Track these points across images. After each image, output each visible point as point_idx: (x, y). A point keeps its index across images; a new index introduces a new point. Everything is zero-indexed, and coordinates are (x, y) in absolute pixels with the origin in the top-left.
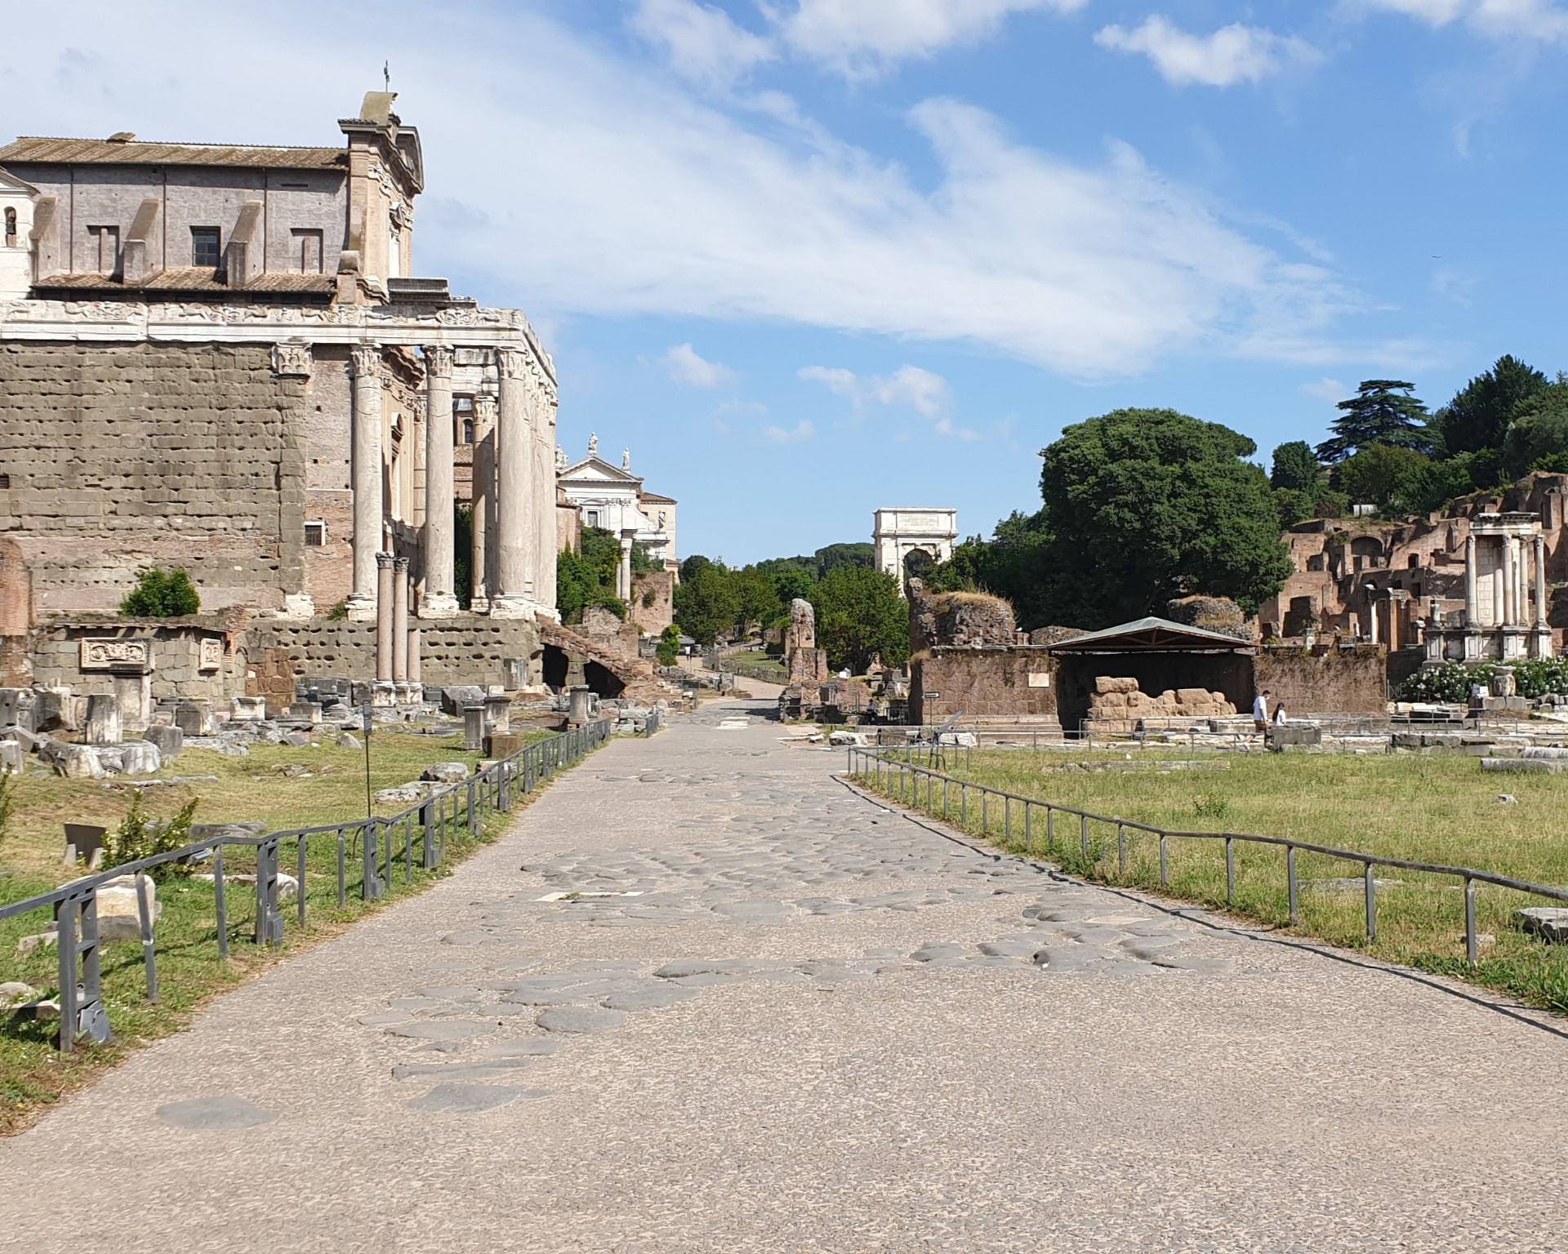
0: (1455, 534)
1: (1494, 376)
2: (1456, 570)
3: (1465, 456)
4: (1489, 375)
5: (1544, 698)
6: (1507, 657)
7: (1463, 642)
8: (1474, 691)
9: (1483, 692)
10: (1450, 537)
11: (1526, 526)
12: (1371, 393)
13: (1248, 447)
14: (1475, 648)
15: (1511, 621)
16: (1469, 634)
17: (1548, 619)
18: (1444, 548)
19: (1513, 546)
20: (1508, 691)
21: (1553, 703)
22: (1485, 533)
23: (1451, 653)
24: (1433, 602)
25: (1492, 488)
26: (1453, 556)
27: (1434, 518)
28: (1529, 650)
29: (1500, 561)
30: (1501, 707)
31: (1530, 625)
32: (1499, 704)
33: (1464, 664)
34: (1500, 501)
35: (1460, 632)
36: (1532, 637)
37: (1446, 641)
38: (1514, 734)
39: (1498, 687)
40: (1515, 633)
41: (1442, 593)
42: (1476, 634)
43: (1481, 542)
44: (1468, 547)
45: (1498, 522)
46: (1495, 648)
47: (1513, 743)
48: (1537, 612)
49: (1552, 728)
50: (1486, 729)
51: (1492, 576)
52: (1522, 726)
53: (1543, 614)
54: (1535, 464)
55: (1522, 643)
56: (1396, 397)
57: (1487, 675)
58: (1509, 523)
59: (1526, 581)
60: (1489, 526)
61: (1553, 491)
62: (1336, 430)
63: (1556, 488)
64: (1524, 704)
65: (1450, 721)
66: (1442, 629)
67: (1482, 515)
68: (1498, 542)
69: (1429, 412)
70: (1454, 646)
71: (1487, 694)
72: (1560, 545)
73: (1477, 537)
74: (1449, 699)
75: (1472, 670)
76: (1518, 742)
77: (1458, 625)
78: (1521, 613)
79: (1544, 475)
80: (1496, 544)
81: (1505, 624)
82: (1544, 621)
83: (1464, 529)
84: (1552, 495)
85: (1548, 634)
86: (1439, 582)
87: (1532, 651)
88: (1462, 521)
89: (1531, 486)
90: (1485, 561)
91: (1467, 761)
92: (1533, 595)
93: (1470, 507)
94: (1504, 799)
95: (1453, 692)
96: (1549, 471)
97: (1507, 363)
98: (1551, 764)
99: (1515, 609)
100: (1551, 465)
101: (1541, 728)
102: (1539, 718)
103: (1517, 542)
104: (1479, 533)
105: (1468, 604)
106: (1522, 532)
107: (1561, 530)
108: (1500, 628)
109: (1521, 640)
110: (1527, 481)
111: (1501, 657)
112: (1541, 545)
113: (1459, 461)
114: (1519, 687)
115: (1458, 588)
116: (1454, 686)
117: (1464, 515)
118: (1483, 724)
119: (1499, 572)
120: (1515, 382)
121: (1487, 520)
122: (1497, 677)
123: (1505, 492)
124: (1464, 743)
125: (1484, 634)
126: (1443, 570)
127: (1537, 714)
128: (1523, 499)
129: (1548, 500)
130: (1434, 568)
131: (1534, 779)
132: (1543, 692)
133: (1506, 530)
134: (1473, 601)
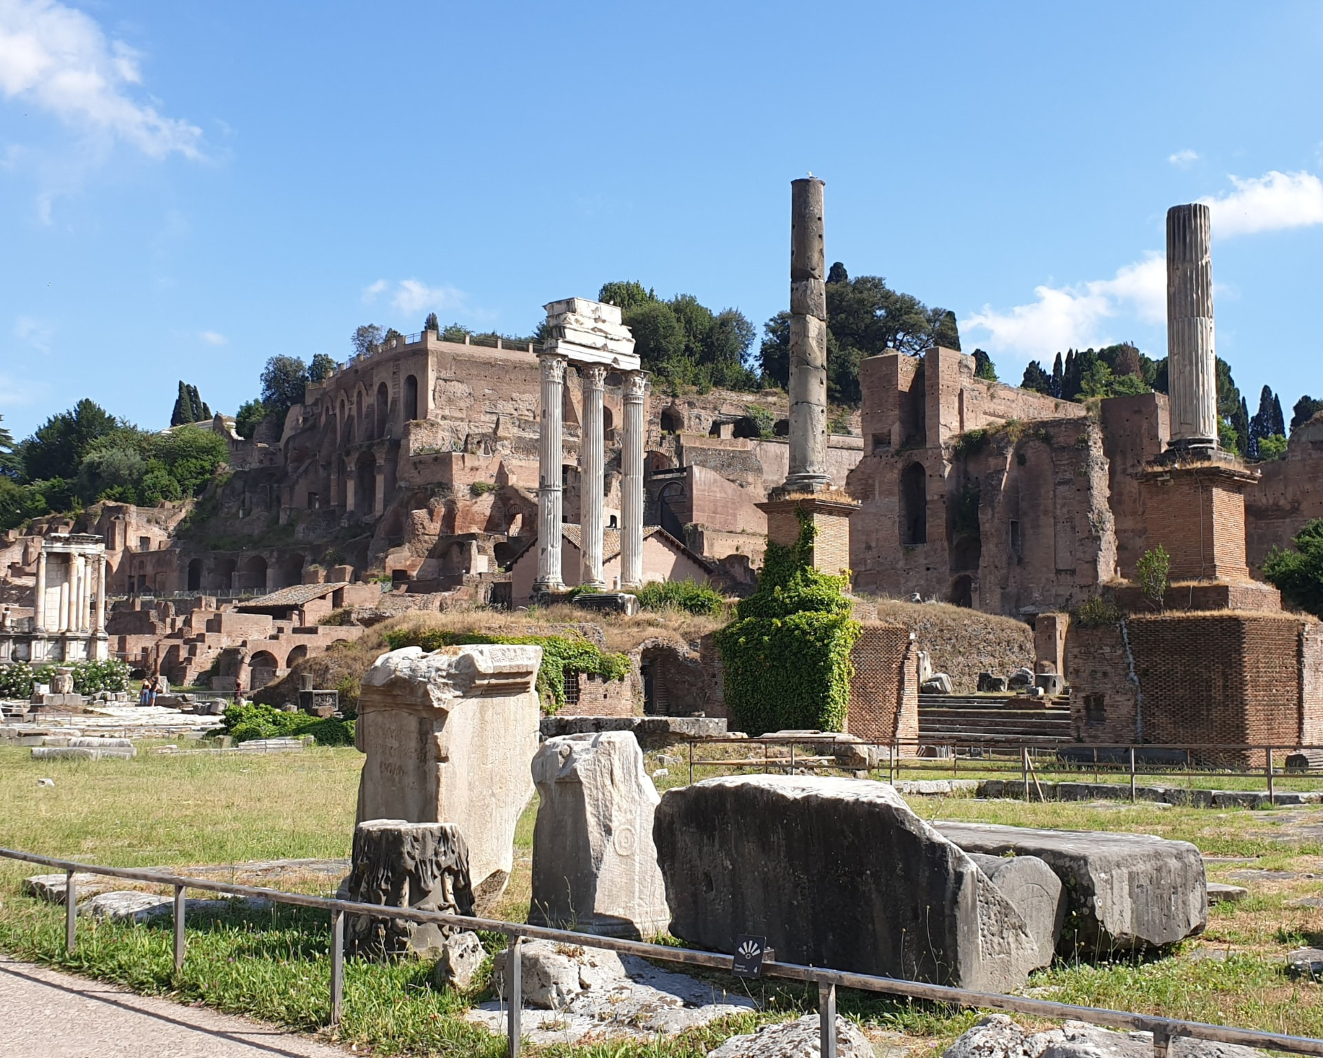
0: (31, 550)
1: (74, 415)
2: (29, 581)
3: (40, 484)
4: (70, 414)
5: (98, 695)
6: (68, 659)
7: (29, 646)
8: (36, 689)
9: (44, 690)
10: (26, 553)
11: (91, 546)
14: (41, 651)
15: (73, 628)
16: (36, 638)
17: (106, 628)
18: (20, 561)
19: (78, 563)
20: (66, 689)
21: (106, 700)
22: (55, 550)
23: (19, 654)
24: (7, 609)
25: (65, 512)
26: (27, 569)
27: (13, 535)
28: (88, 654)
29: (66, 575)
30: (59, 703)
31: (90, 632)
32: (58, 700)
33: (31, 665)
34: (72, 523)
35: (27, 637)
36: (91, 642)
37: (14, 644)
38: (68, 726)
39: (58, 685)
40: (76, 639)
41: (16, 602)
42: (41, 639)
43: (51, 557)
44: (39, 563)
45: (67, 541)
46: (58, 651)
47: (65, 734)
48: (96, 622)
49: (102, 721)
50: (44, 722)
51: (59, 588)
52: (75, 719)
53: (102, 623)
54: (104, 494)
55: (83, 647)
57: (48, 674)
58: (77, 543)
59: (88, 594)
60: (59, 544)
61: (118, 518)
63: (121, 516)
64: (80, 700)
65: (12, 716)
66: (12, 633)
67: (53, 534)
68: (66, 559)
69: (14, 442)
70: (21, 648)
71: (48, 691)
72: (121, 564)
73: (48, 554)
74: (14, 696)
75: (37, 670)
76: (69, 734)
77: (27, 630)
78: (83, 622)
79: (111, 504)
80: (64, 560)
81: (68, 630)
82: (103, 628)
83: (38, 545)
84: (117, 521)
85: (105, 640)
86: (13, 592)
87: (90, 655)
88: (37, 539)
89: (100, 512)
90: (53, 574)
91: (21, 752)
92: (93, 606)
93: (45, 527)
94: (43, 782)
95: (18, 690)
96: (116, 501)
97: (85, 405)
98: (92, 751)
99: (77, 618)
100: (117, 495)
101: (92, 721)
102: (92, 712)
103: (83, 559)
104: (49, 550)
105: (36, 612)
106: (87, 551)
107: (124, 552)
108: (63, 633)
109: (81, 645)
110: (97, 508)
111: (62, 659)
112: (104, 563)
113: (36, 488)
114: (76, 685)
115: (28, 598)
116: (19, 684)
117: (40, 533)
118: (41, 718)
119: (66, 585)
120: (90, 424)
121: (58, 539)
122: (58, 677)
123: (77, 516)
124: (19, 734)
125: (50, 639)
126: (17, 581)
127: (90, 709)
128: (93, 523)
129: (113, 525)
130: (10, 579)
131: (74, 765)
132: (98, 690)
133: (74, 549)
134: (41, 609)
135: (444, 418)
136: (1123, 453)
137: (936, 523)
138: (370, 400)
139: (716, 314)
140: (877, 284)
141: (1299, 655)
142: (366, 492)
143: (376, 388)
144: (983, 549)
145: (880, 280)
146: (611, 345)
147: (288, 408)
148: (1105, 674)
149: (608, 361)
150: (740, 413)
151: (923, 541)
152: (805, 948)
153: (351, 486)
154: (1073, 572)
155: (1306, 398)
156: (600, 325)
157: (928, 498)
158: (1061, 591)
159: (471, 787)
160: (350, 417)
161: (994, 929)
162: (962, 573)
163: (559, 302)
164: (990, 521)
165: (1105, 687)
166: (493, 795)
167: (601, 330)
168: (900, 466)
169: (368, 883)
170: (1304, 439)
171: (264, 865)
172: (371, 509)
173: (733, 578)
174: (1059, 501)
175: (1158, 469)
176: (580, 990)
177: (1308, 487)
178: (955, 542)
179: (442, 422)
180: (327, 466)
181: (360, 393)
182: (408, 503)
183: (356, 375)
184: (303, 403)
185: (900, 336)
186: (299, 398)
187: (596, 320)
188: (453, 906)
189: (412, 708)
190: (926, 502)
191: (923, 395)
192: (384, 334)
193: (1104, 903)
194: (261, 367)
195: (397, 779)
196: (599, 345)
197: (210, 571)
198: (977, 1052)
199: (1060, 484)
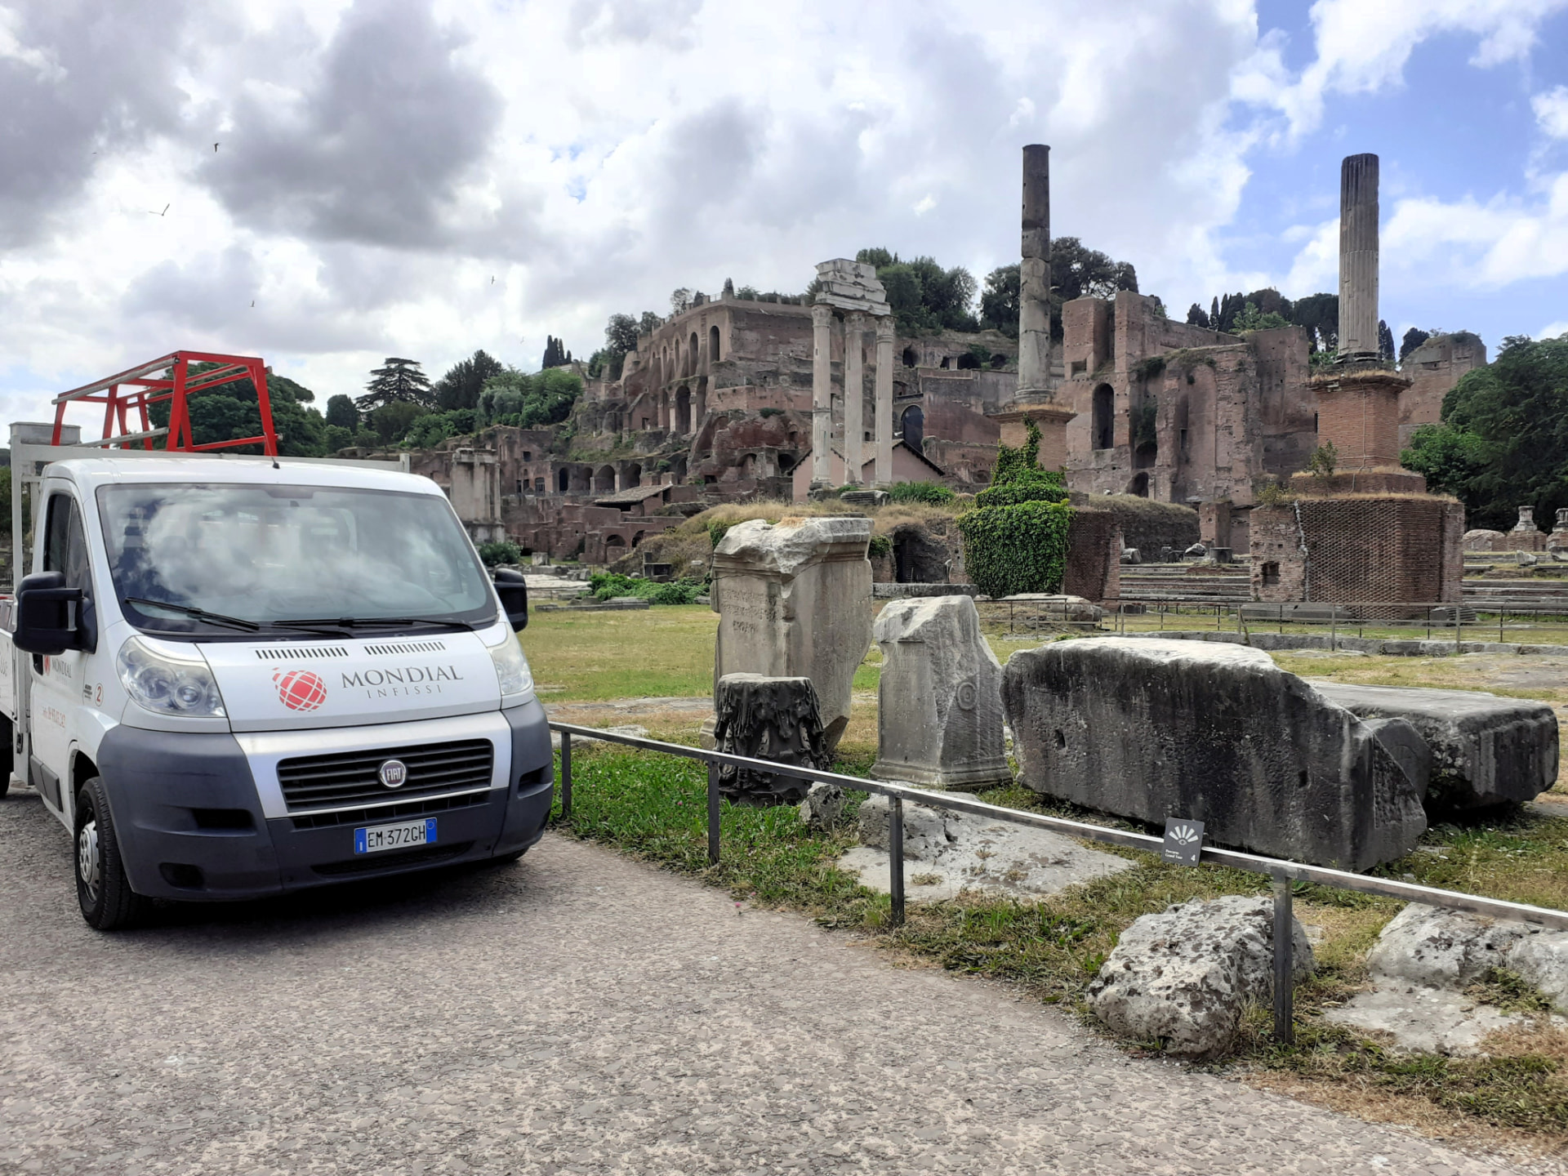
1: (472, 362)
3: (451, 413)
4: (470, 362)
6: (477, 540)
11: (489, 458)
12: (393, 366)
13: (308, 396)
19: (480, 469)
28: (491, 536)
31: (491, 520)
36: (492, 528)
43: (460, 465)
45: (471, 454)
48: (494, 514)
53: (498, 514)
56: (410, 371)
58: (478, 455)
59: (488, 493)
60: (467, 456)
62: (370, 388)
67: (462, 448)
68: (472, 468)
69: (430, 382)
73: (457, 462)
78: (485, 514)
79: (501, 426)
82: (499, 518)
83: (449, 458)
84: (507, 440)
85: (501, 526)
90: (464, 479)
92: (493, 502)
96: (505, 425)
97: (480, 355)
103: (484, 468)
104: (459, 460)
106: (487, 462)
109: (485, 530)
112: (499, 471)
113: (449, 416)
119: (471, 486)
120: (485, 368)
121: (466, 452)
129: (504, 443)
133: (476, 459)
135: (741, 359)
136: (1270, 376)
137: (1121, 433)
138: (685, 347)
139: (946, 271)
140: (1074, 243)
141: (1442, 529)
142: (684, 418)
143: (689, 337)
144: (1159, 451)
145: (1077, 240)
146: (868, 295)
147: (625, 355)
148: (1280, 546)
149: (865, 309)
150: (964, 351)
151: (1111, 446)
152: (1170, 807)
153: (673, 413)
154: (1229, 470)
155: (1413, 330)
156: (859, 280)
157: (1115, 413)
158: (1220, 484)
159: (815, 644)
160: (671, 361)
161: (1387, 796)
162: (1141, 471)
163: (827, 263)
164: (1164, 430)
165: (1279, 557)
166: (834, 651)
167: (860, 284)
168: (1094, 387)
169: (732, 730)
170: (1416, 361)
171: (633, 703)
172: (687, 430)
173: (960, 480)
174: (1220, 413)
175: (1330, 378)
176: (946, 843)
177: (1418, 399)
178: (1136, 447)
179: (738, 362)
180: (655, 398)
181: (677, 342)
182: (715, 424)
183: (675, 327)
184: (636, 350)
185: (1092, 285)
186: (633, 347)
187: (856, 276)
188: (809, 752)
189: (761, 574)
190: (1113, 416)
191: (1113, 331)
192: (694, 295)
193: (1473, 764)
194: (606, 323)
195: (749, 635)
196: (859, 296)
197: (575, 477)
198: (1433, 945)
199: (1221, 399)
